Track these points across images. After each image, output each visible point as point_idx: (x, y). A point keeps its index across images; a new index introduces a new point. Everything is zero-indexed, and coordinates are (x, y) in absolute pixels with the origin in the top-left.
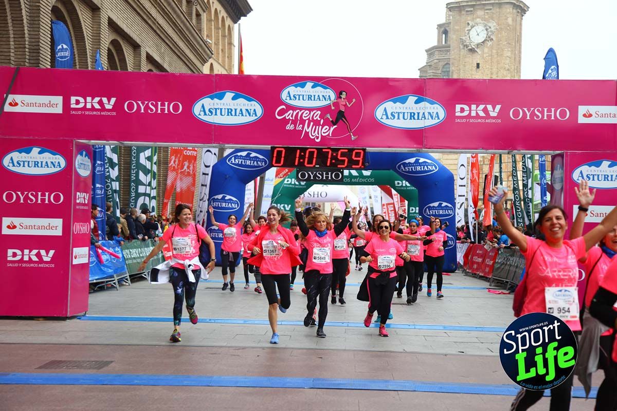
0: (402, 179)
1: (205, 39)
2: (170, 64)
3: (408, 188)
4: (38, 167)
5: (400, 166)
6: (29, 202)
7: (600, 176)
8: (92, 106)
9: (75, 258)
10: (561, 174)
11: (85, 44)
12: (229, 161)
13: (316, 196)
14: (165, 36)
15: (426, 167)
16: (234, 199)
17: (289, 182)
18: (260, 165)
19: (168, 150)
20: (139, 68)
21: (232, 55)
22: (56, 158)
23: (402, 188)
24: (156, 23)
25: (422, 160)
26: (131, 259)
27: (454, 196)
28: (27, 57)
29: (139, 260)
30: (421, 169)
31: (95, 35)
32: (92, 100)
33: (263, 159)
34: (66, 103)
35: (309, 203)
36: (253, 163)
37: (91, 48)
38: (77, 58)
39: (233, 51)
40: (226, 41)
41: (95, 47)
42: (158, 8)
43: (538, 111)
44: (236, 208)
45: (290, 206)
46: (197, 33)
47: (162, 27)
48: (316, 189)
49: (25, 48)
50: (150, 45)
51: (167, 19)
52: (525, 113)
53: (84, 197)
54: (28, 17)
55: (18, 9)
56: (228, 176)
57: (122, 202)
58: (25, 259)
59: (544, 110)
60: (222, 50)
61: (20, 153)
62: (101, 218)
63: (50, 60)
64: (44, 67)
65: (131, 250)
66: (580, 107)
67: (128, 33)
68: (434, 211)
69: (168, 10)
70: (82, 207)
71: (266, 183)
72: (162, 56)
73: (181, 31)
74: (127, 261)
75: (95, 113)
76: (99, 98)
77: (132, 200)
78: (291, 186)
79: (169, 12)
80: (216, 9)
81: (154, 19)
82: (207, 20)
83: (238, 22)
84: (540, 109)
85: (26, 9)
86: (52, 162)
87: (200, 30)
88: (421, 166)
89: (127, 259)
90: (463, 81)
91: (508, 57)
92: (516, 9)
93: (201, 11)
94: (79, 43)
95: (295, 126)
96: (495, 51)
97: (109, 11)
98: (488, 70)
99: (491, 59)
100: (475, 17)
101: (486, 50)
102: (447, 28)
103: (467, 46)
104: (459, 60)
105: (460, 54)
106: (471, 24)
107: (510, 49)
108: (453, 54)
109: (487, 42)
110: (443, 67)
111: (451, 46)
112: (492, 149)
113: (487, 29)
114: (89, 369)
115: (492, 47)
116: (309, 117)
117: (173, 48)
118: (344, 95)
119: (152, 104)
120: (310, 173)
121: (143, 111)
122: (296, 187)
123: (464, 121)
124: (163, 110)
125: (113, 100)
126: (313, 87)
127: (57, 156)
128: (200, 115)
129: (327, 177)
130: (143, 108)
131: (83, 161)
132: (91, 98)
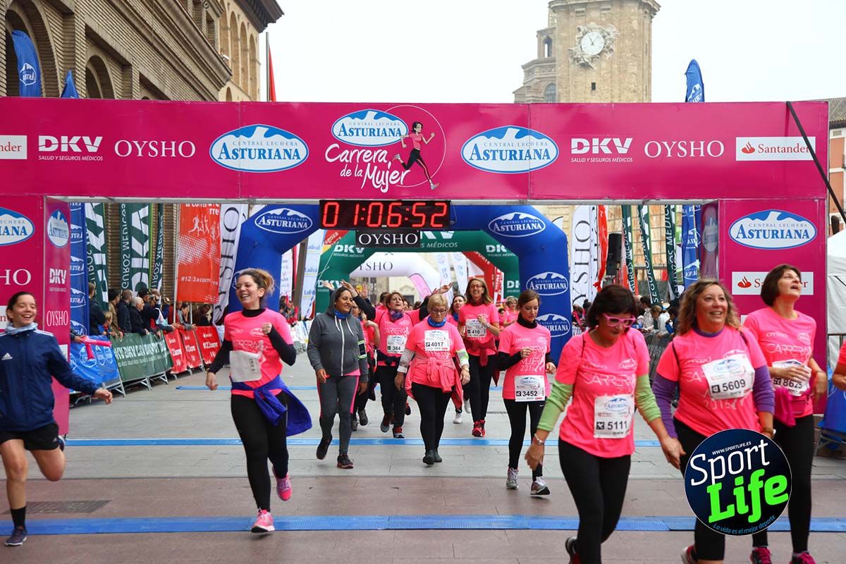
0: (497, 242)
1: (219, 53)
2: (173, 90)
3: (504, 255)
5: (493, 224)
7: (767, 232)
8: (69, 148)
10: (715, 229)
11: (54, 63)
12: (258, 223)
13: (377, 268)
14: (166, 50)
15: (528, 225)
17: (341, 250)
18: (301, 226)
19: (173, 208)
20: (129, 95)
21: (257, 76)
22: (19, 222)
23: (496, 255)
24: (152, 32)
25: (523, 216)
26: (125, 360)
27: (568, 265)
29: (136, 362)
30: (522, 228)
31: (68, 50)
32: (69, 140)
33: (305, 218)
34: (32, 145)
35: (367, 278)
36: (292, 224)
37: (62, 69)
38: (42, 83)
39: (257, 71)
40: (248, 56)
41: (69, 66)
42: (154, 12)
43: (683, 145)
46: (209, 46)
47: (160, 39)
48: (378, 258)
50: (144, 64)
51: (167, 27)
52: (663, 149)
53: (60, 274)
56: (256, 243)
57: (109, 281)
59: (690, 144)
60: (243, 69)
62: (82, 304)
63: (5, 86)
65: (125, 348)
66: (738, 139)
67: (114, 48)
68: (541, 285)
69: (168, 15)
70: (57, 290)
71: (308, 250)
72: (161, 77)
73: (185, 41)
74: (119, 364)
75: (73, 158)
76: (79, 137)
77: (125, 278)
78: (343, 255)
79: (170, 17)
80: (233, 13)
81: (150, 27)
82: (221, 28)
83: (265, 31)
84: (685, 142)
86: (14, 228)
87: (213, 42)
88: (521, 224)
89: (120, 361)
90: (581, 106)
91: (633, 73)
92: (643, 8)
93: (214, 16)
94: (45, 62)
95: (353, 172)
96: (616, 66)
97: (86, 16)
98: (607, 92)
99: (611, 77)
100: (587, 20)
101: (604, 65)
102: (550, 36)
103: (577, 60)
104: (569, 78)
105: (569, 71)
106: (583, 30)
107: (635, 63)
108: (559, 71)
109: (605, 54)
110: (546, 89)
111: (557, 59)
112: (622, 198)
113: (604, 37)
114: (76, 512)
115: (611, 62)
116: (372, 159)
117: (177, 68)
118: (418, 129)
119: (153, 144)
120: (374, 235)
121: (140, 154)
122: (350, 256)
123: (583, 160)
124: (169, 152)
125: (99, 140)
126: (376, 117)
127: (22, 219)
128: (220, 158)
129: (398, 241)
130: (140, 150)
131: (58, 225)
132: (67, 137)
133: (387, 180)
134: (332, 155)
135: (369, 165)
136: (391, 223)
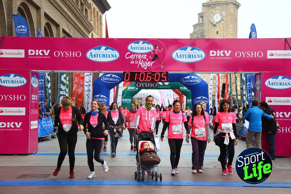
0: (184, 86)
1: (89, 21)
2: (74, 34)
3: (186, 90)
4: (13, 83)
5: (183, 80)
6: (9, 100)
7: (278, 83)
8: (39, 54)
9: (32, 126)
10: (260, 82)
11: (34, 25)
12: (102, 79)
13: (142, 95)
14: (71, 20)
15: (195, 80)
16: (105, 97)
17: (130, 89)
18: (117, 80)
19: (73, 74)
20: (59, 36)
21: (102, 29)
22: (22, 79)
23: (183, 90)
24: (67, 14)
25: (193, 77)
27: (208, 94)
28: (7, 31)
30: (192, 81)
31: (38, 20)
32: (39, 51)
33: (118, 78)
34: (26, 53)
35: (139, 98)
36: (113, 80)
37: (36, 27)
38: (30, 33)
39: (102, 27)
40: (99, 22)
41: (39, 26)
42: (67, 7)
43: (249, 53)
44: (106, 101)
45: (131, 100)
46: (86, 19)
47: (69, 16)
48: (143, 91)
49: (6, 27)
50: (64, 25)
51: (73, 14)
53: (35, 97)
54: (7, 13)
55: (2, 9)
56: (101, 86)
57: (52, 99)
58: (8, 127)
59: (251, 53)
60: (97, 27)
61: (5, 77)
64: (15, 36)
66: (268, 51)
67: (54, 19)
68: (199, 101)
70: (34, 102)
71: (119, 89)
72: (70, 30)
73: (78, 17)
75: (40, 57)
76: (42, 50)
78: (131, 90)
79: (73, 9)
80: (94, 8)
82: (90, 13)
83: (105, 14)
84: (249, 52)
85: (6, 9)
86: (20, 81)
87: (87, 17)
88: (192, 80)
90: (213, 40)
91: (231, 28)
92: (235, 6)
93: (87, 9)
94: (31, 25)
95: (135, 62)
96: (225, 26)
97: (44, 9)
98: (222, 35)
99: (224, 29)
100: (215, 10)
101: (221, 25)
102: (202, 15)
103: (212, 23)
104: (209, 30)
105: (209, 27)
106: (214, 13)
107: (232, 24)
108: (206, 27)
109: (221, 21)
110: (201, 33)
111: (205, 23)
112: (227, 71)
113: (221, 15)
114: (40, 178)
115: (223, 24)
116: (141, 58)
117: (75, 26)
118: (157, 47)
119: (67, 53)
120: (142, 84)
121: (62, 56)
122: (133, 90)
123: (214, 58)
124: (72, 55)
125: (49, 51)
126: (143, 43)
127: (23, 78)
128: (89, 57)
129: (150, 86)
130: (62, 54)
131: (35, 80)
132: (38, 50)
133: (146, 65)
134: (128, 56)
135: (140, 59)
136: (148, 79)
